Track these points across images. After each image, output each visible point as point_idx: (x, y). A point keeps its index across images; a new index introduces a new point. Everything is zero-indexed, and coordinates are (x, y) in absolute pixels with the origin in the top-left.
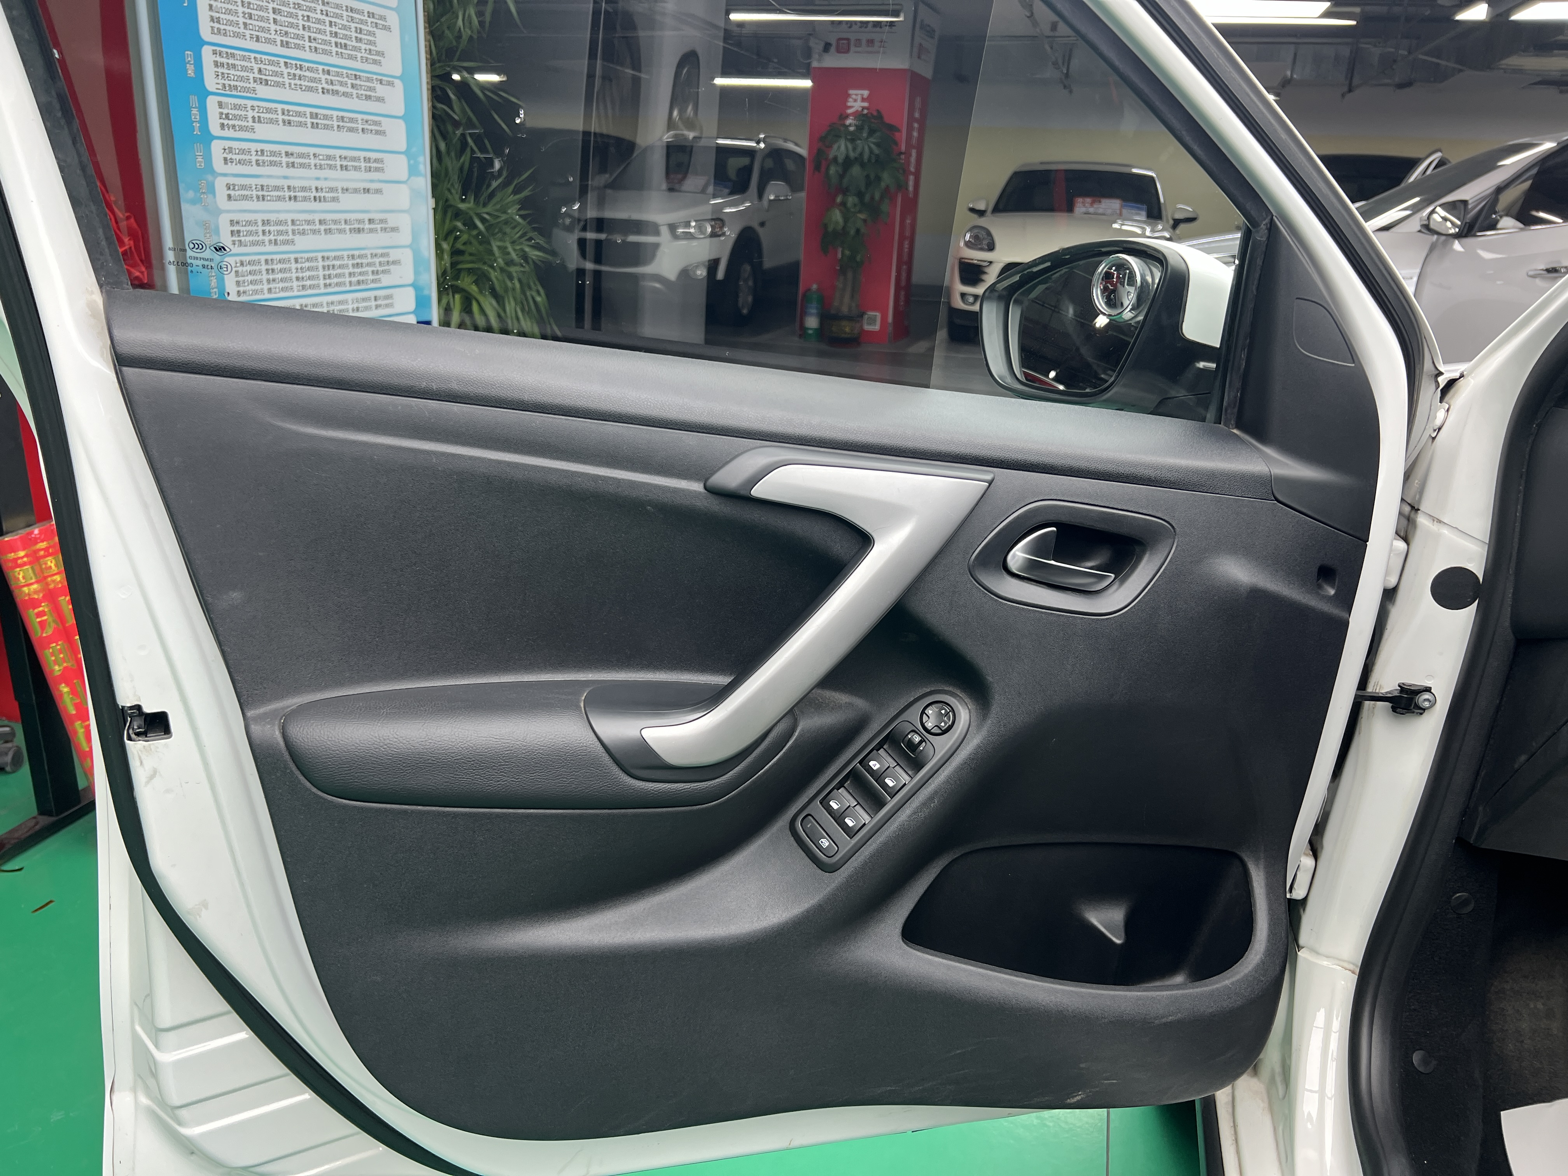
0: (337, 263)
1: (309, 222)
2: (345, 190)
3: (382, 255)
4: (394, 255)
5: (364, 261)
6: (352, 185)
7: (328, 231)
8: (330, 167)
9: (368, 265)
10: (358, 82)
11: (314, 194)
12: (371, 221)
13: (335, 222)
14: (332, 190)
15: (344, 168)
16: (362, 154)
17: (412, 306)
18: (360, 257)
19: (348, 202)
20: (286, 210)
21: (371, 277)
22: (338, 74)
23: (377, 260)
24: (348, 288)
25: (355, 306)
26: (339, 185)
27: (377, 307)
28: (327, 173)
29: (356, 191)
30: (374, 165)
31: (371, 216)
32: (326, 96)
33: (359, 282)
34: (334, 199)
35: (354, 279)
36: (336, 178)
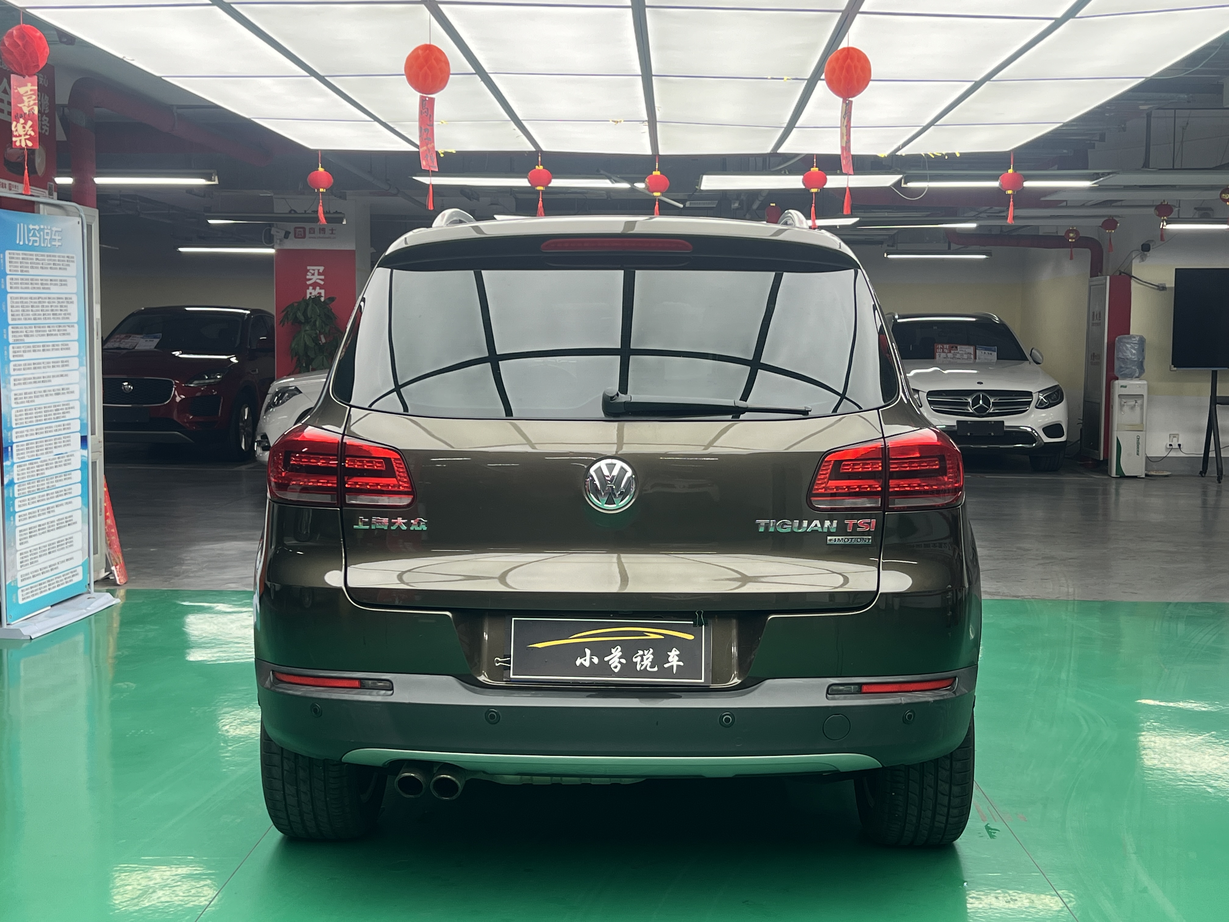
0: (49, 409)
1: (40, 392)
2: (53, 376)
3: (67, 405)
4: (72, 404)
5: (59, 408)
6: (56, 374)
7: (47, 395)
8: (49, 367)
9: (62, 409)
10: (61, 328)
11: (42, 379)
12: (63, 389)
13: (50, 391)
14: (49, 377)
15: (53, 367)
16: (60, 360)
17: (79, 429)
18: (58, 406)
19: (56, 381)
20: (31, 388)
21: (62, 415)
22: (53, 327)
23: (64, 407)
24: (53, 420)
25: (56, 428)
26: (51, 374)
27: (64, 429)
28: (48, 370)
29: (58, 376)
30: (65, 364)
31: (63, 387)
32: (49, 337)
33: (57, 418)
34: (50, 381)
35: (56, 416)
36: (50, 372)
